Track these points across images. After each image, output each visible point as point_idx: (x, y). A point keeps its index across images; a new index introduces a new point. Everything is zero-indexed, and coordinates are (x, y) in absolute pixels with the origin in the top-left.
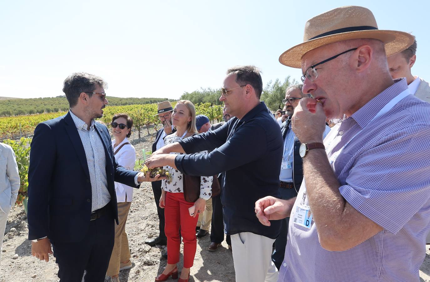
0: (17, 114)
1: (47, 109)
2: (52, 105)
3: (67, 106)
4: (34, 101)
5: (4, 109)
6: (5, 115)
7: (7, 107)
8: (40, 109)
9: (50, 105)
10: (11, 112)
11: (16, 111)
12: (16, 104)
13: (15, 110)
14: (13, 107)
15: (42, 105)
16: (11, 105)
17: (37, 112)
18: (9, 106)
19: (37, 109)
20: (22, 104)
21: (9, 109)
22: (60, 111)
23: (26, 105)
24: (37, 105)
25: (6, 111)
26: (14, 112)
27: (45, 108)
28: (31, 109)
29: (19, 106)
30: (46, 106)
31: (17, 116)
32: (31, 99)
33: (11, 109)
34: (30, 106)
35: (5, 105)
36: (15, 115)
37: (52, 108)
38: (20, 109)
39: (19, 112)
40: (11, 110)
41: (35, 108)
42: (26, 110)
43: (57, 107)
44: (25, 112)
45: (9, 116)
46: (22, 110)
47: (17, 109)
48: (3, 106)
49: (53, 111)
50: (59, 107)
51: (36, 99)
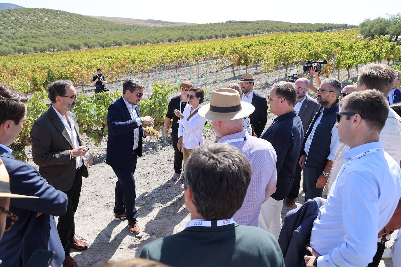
0: (189, 40)
1: (215, 35)
2: (221, 31)
3: (234, 32)
4: (206, 26)
5: (179, 35)
6: (179, 40)
7: (182, 32)
8: (209, 35)
9: (219, 31)
10: (185, 38)
11: (188, 37)
12: (190, 30)
13: (188, 35)
14: (187, 32)
15: (211, 30)
16: (185, 31)
17: (206, 38)
18: (184, 31)
19: (206, 35)
20: (195, 30)
21: (183, 35)
22: (227, 38)
23: (198, 30)
24: (207, 31)
25: (180, 36)
26: (187, 37)
27: (214, 34)
28: (202, 35)
29: (192, 32)
30: (215, 32)
31: (189, 41)
32: (203, 25)
33: (185, 34)
34: (202, 31)
35: (180, 31)
36: (188, 40)
37: (220, 34)
38: (192, 35)
39: (191, 37)
40: (184, 36)
41: (205, 34)
42: (197, 36)
43: (225, 33)
44: (196, 37)
45: (183, 42)
46: (194, 35)
47: (190, 35)
48: (179, 32)
49: (220, 37)
50: (226, 33)
51: (207, 24)
